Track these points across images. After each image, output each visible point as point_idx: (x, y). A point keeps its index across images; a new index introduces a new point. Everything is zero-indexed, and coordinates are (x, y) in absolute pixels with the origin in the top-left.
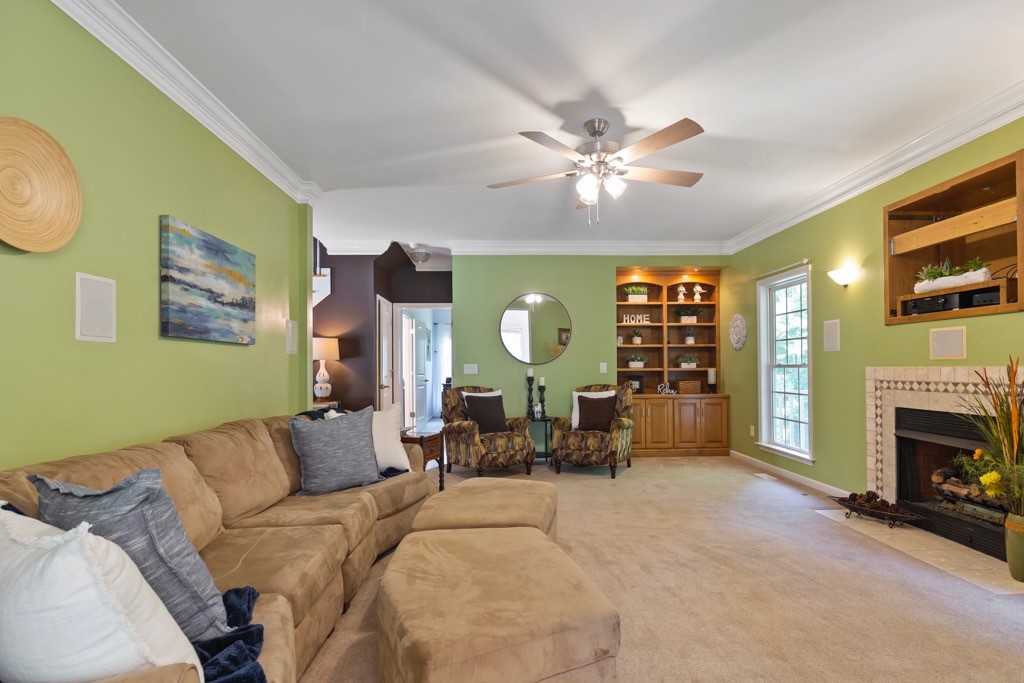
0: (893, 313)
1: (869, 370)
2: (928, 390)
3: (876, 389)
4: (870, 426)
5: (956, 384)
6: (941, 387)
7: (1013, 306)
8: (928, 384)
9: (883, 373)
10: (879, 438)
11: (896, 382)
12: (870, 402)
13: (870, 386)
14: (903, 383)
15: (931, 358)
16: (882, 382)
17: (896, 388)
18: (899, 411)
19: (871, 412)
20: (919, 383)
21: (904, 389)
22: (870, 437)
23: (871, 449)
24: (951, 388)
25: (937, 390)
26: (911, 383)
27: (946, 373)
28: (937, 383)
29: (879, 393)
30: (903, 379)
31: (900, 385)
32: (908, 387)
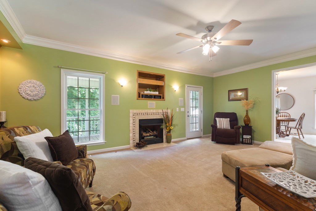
0: (139, 97)
1: (131, 111)
2: (148, 115)
3: (133, 115)
4: (131, 125)
5: (153, 113)
6: (150, 114)
7: (163, 99)
8: (148, 113)
9: (135, 111)
10: (134, 128)
11: (139, 113)
12: (131, 119)
13: (131, 115)
14: (141, 113)
15: (148, 107)
16: (135, 113)
17: (139, 115)
18: (140, 120)
19: (131, 121)
20: (146, 113)
21: (141, 115)
22: (131, 128)
23: (131, 131)
24: (152, 114)
25: (149, 115)
26: (144, 113)
27: (152, 111)
28: (149, 113)
29: (134, 116)
30: (141, 112)
31: (140, 114)
32: (143, 114)
